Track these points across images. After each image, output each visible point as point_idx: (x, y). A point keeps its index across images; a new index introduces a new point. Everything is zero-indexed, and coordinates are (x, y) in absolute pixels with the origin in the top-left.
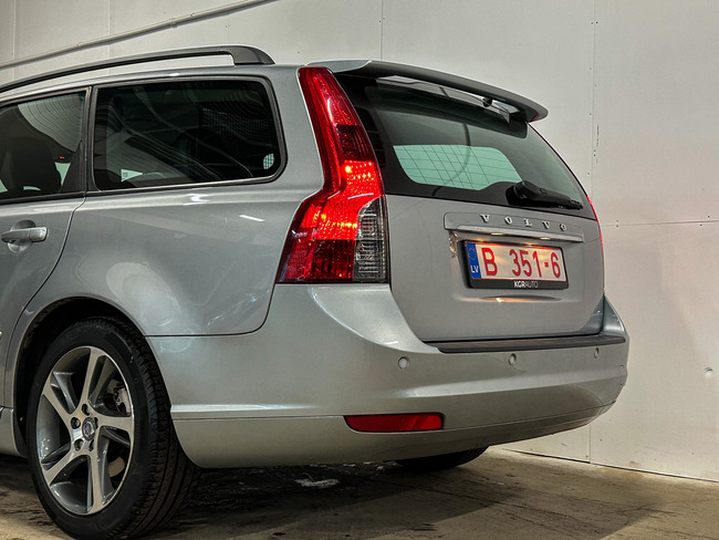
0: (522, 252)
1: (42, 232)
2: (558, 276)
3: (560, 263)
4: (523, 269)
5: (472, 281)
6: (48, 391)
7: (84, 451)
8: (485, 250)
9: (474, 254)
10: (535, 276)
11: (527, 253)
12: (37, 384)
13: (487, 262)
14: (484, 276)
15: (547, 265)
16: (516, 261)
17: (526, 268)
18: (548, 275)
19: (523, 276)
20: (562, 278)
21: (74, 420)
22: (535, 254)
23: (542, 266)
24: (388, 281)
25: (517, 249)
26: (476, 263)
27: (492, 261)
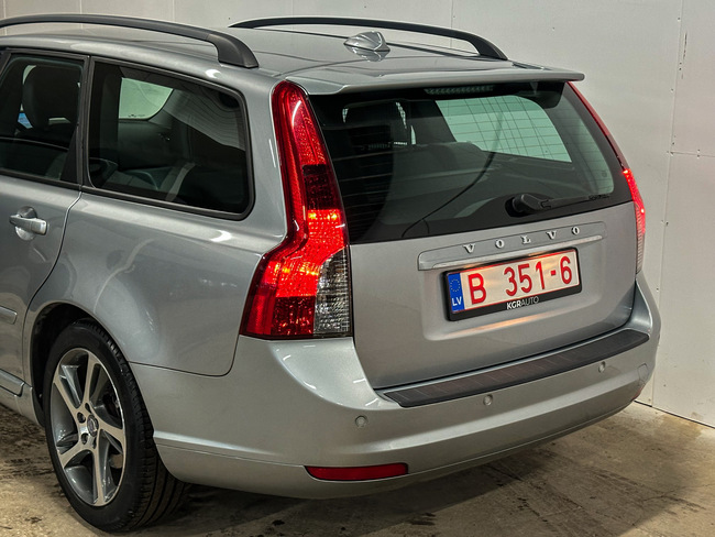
0: (520, 267)
1: (42, 224)
2: (567, 282)
3: (573, 266)
4: (520, 286)
5: (453, 314)
6: (57, 380)
7: (88, 446)
8: (471, 277)
9: (458, 285)
10: (537, 290)
11: (527, 266)
12: (48, 372)
13: (473, 289)
14: (468, 305)
15: (553, 273)
16: (512, 280)
17: (526, 284)
18: (555, 284)
19: (520, 294)
20: (575, 282)
21: (80, 415)
22: (539, 266)
23: (547, 276)
24: (351, 333)
25: (515, 266)
26: (460, 294)
27: (481, 287)
